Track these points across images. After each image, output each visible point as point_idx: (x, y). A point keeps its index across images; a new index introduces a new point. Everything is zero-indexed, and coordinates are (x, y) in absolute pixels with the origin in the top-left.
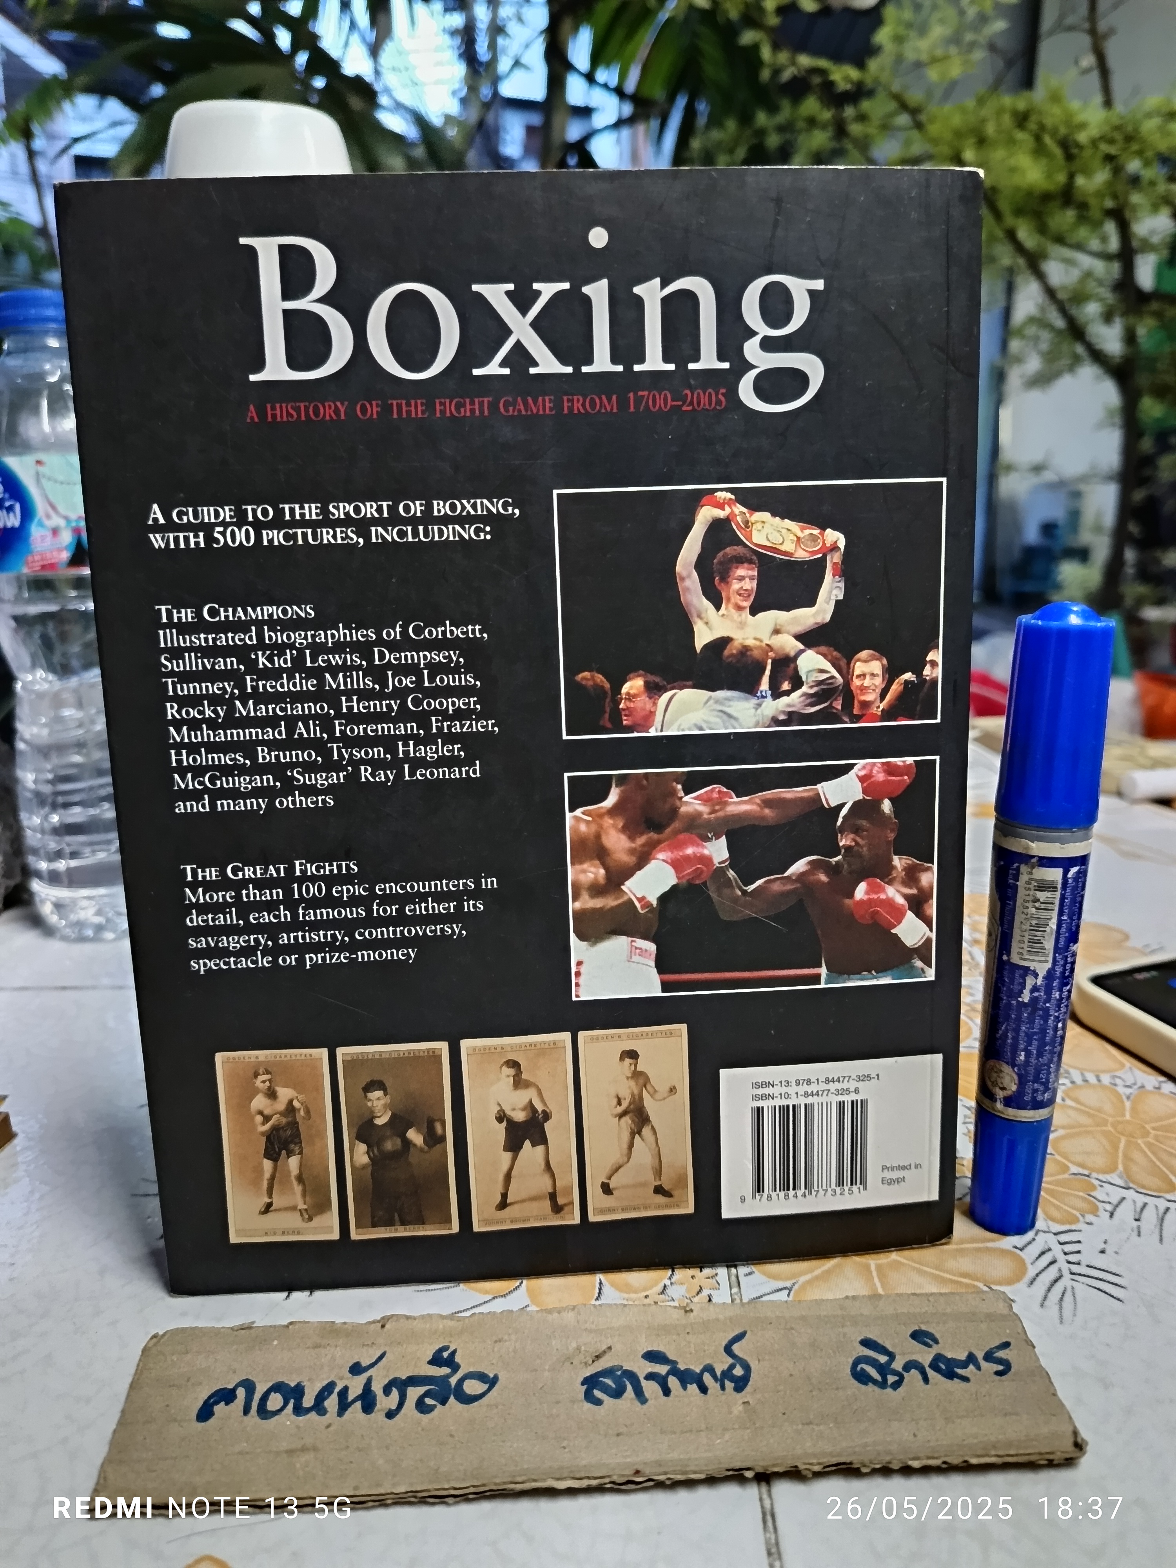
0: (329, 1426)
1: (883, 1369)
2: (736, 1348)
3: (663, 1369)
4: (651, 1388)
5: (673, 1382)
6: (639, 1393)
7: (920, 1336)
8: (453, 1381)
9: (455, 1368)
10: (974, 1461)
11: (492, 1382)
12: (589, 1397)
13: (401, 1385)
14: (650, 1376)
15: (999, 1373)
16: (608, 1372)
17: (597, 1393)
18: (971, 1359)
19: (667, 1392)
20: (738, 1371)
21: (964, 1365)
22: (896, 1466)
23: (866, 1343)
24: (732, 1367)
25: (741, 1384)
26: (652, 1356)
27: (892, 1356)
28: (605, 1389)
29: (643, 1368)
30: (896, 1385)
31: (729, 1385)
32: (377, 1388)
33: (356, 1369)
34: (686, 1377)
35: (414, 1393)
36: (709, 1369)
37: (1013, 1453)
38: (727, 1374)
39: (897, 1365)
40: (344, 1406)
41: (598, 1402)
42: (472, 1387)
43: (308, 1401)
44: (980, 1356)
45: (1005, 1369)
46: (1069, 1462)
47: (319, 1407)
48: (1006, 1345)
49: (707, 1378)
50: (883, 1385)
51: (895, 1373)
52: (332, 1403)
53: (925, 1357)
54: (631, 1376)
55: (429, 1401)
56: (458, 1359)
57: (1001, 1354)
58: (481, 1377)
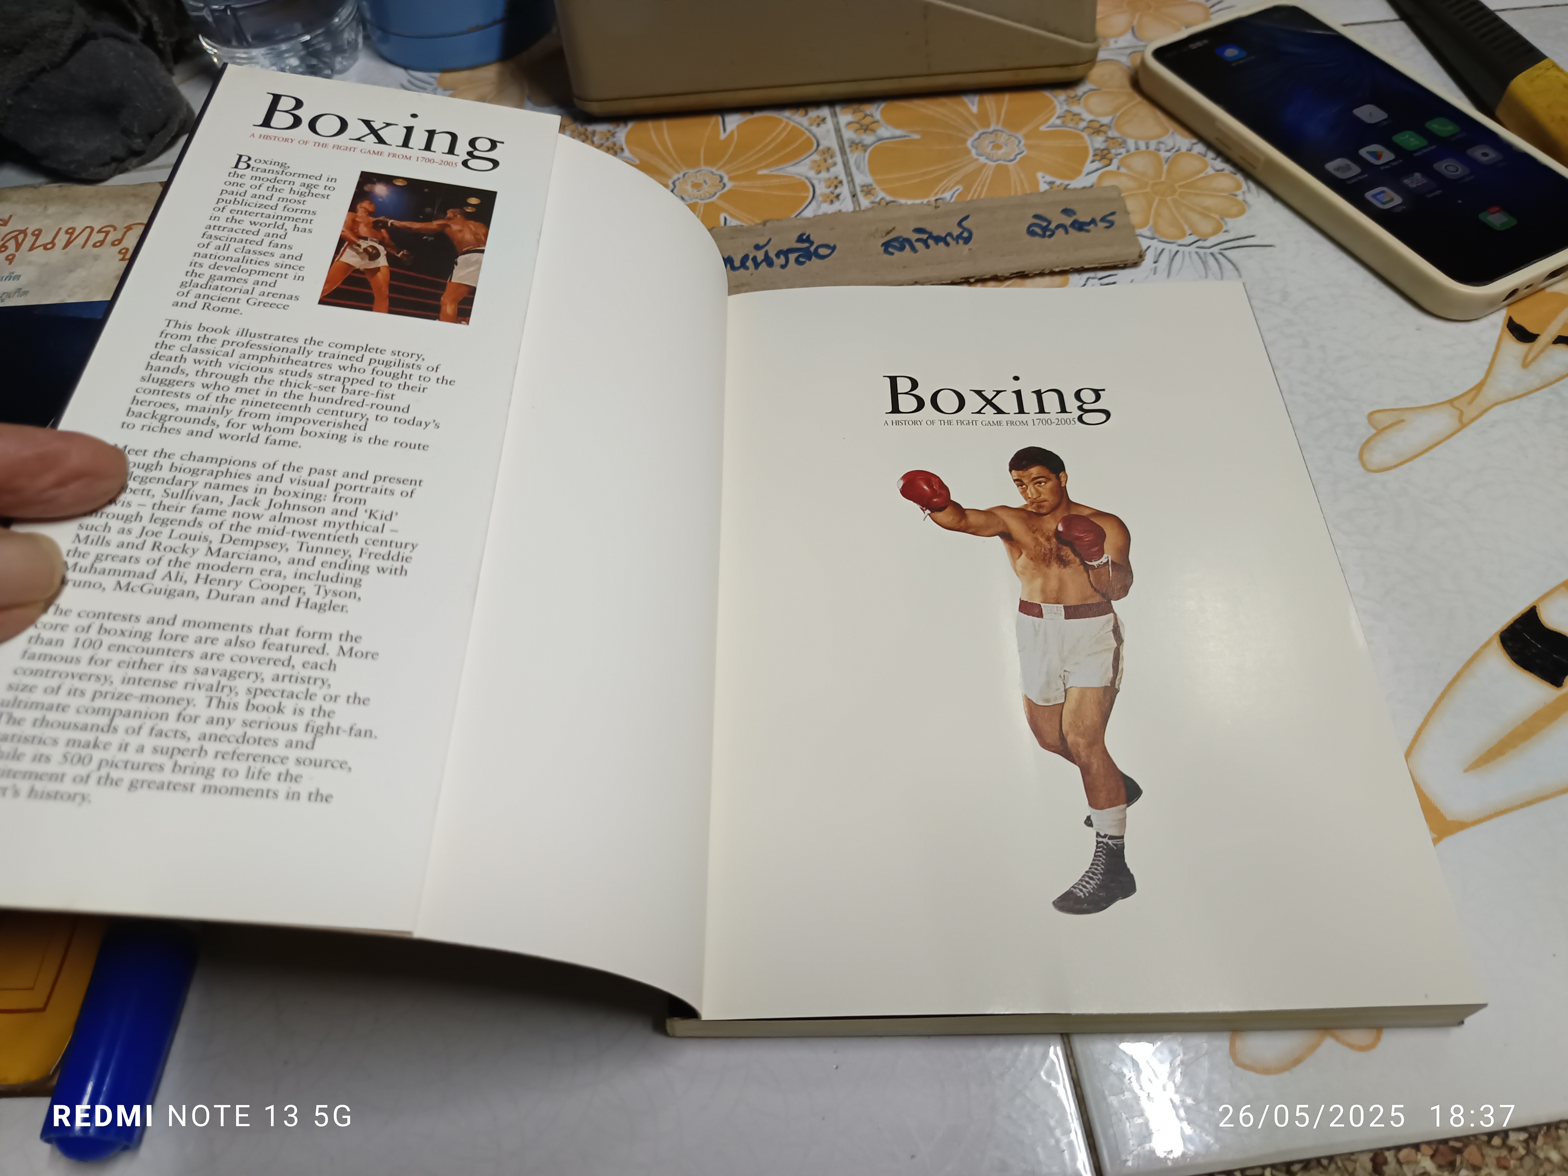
0: (752, 274)
1: (1044, 229)
2: (964, 224)
3: (925, 236)
4: (919, 245)
5: (930, 242)
6: (914, 249)
7: (1067, 212)
8: (812, 249)
9: (812, 243)
10: (1086, 266)
11: (833, 248)
12: (886, 251)
13: (786, 253)
14: (918, 240)
15: (1107, 227)
16: (896, 239)
17: (890, 250)
18: (1093, 221)
19: (928, 247)
20: (966, 235)
21: (1089, 224)
22: (1047, 271)
23: (1036, 216)
24: (962, 233)
25: (967, 241)
26: (918, 230)
27: (1049, 223)
28: (894, 247)
29: (914, 237)
30: (1051, 236)
31: (961, 242)
32: (772, 255)
33: (757, 247)
34: (938, 239)
35: (792, 257)
36: (949, 234)
37: (1108, 262)
38: (960, 236)
39: (1052, 226)
40: (757, 265)
41: (892, 254)
42: (823, 251)
43: (737, 264)
44: (1098, 219)
45: (1112, 224)
46: (1135, 265)
47: (743, 264)
48: (1113, 213)
49: (949, 239)
50: (1044, 236)
51: (1050, 230)
52: (750, 263)
53: (1068, 221)
54: (908, 241)
55: (801, 259)
56: (812, 238)
57: (1110, 218)
58: (827, 246)
